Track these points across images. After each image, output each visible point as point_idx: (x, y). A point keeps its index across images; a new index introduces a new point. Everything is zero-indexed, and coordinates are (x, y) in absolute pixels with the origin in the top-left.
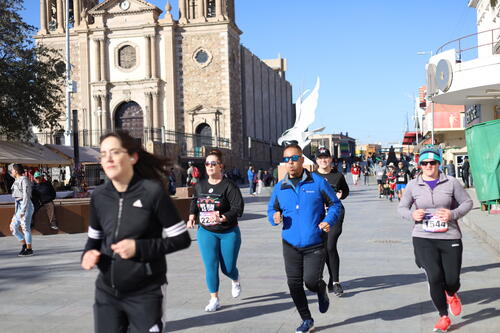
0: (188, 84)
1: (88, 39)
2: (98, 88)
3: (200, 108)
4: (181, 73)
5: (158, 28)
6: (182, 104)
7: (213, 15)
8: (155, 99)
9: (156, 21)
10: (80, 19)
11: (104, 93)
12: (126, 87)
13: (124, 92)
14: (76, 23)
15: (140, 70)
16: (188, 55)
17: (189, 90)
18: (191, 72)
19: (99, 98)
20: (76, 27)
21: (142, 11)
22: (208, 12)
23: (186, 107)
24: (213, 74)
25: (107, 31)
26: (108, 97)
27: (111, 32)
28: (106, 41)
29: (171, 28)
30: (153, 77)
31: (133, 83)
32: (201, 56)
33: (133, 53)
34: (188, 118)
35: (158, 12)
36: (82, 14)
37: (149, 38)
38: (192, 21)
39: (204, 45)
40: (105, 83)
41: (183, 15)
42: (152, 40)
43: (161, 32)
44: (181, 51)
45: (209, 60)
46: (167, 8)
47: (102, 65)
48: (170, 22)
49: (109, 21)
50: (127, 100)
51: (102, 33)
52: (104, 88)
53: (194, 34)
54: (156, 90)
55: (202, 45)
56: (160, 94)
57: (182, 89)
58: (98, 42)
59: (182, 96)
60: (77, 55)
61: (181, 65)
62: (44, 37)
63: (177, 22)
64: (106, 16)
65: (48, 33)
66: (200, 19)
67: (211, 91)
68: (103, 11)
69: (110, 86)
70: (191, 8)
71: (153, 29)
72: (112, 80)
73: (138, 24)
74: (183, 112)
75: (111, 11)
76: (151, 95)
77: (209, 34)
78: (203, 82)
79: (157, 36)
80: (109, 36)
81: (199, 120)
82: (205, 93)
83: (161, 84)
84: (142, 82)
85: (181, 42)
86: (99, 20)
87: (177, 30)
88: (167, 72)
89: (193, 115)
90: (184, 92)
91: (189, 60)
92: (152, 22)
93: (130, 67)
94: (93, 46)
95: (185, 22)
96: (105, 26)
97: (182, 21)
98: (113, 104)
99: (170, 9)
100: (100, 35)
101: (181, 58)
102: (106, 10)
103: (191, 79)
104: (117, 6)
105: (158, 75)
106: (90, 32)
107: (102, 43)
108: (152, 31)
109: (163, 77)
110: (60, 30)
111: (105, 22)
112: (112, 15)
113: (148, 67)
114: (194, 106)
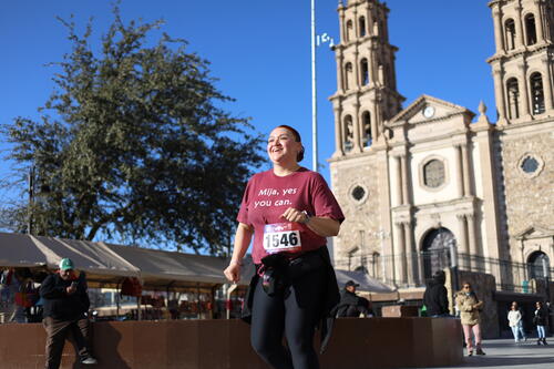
0: (513, 201)
1: (388, 157)
2: (400, 214)
3: (530, 231)
4: (503, 188)
5: (470, 134)
6: (507, 227)
7: (542, 111)
8: (470, 223)
9: (467, 126)
10: (378, 135)
11: (408, 219)
12: (434, 210)
13: (432, 216)
14: (373, 141)
15: (451, 188)
16: (511, 165)
17: (515, 209)
18: (517, 185)
19: (402, 226)
20: (375, 144)
21: (449, 116)
22: (534, 108)
23: (511, 232)
24: (547, 185)
25: (409, 145)
26: (413, 224)
27: (413, 145)
28: (408, 156)
29: (486, 133)
30: (467, 195)
31: (442, 205)
32: (529, 165)
33: (441, 167)
34: (515, 245)
35: (470, 116)
36: (380, 129)
37: (460, 148)
38: (514, 121)
39: (532, 150)
40: (409, 207)
41: (501, 117)
42: (464, 150)
43: (474, 139)
44: (501, 160)
45: (540, 168)
46: (480, 109)
47: (404, 186)
48: (486, 125)
49: (410, 132)
50: (436, 226)
51: (403, 148)
52: (407, 213)
53: (517, 137)
54: (470, 211)
55: (530, 150)
56: (477, 216)
57: (505, 207)
58: (399, 159)
59: (506, 217)
60: (376, 177)
61: (502, 178)
62: (339, 160)
63: (495, 125)
64: (407, 127)
65: (344, 154)
66: (525, 117)
67: (545, 208)
68: (403, 122)
69: (414, 210)
70: (513, 107)
71: (464, 137)
72: (416, 203)
73: (445, 133)
74: (507, 238)
75: (411, 121)
76: (465, 217)
77: (538, 136)
78: (533, 197)
79: (470, 145)
80: (411, 150)
81: (531, 246)
82: (537, 211)
83: (477, 203)
84: (453, 202)
85: (500, 149)
86: (399, 133)
87: (495, 134)
88: (484, 188)
89: (523, 240)
90: (508, 212)
91: (512, 170)
92: (463, 128)
93: (438, 185)
94: (393, 163)
95: (505, 123)
96: (407, 139)
97: (501, 123)
98: (420, 232)
99: (485, 110)
100: (401, 150)
101: (502, 169)
102: (407, 120)
103: (517, 195)
104: (420, 113)
105: (473, 192)
106: (389, 149)
107: (403, 161)
108: (463, 139)
109: (480, 194)
110: (356, 150)
111: (406, 135)
112: (413, 126)
113: (460, 183)
114: (522, 229)
